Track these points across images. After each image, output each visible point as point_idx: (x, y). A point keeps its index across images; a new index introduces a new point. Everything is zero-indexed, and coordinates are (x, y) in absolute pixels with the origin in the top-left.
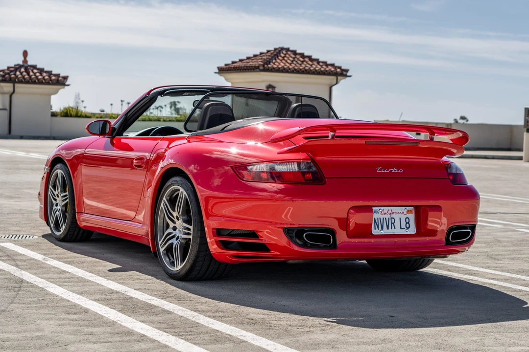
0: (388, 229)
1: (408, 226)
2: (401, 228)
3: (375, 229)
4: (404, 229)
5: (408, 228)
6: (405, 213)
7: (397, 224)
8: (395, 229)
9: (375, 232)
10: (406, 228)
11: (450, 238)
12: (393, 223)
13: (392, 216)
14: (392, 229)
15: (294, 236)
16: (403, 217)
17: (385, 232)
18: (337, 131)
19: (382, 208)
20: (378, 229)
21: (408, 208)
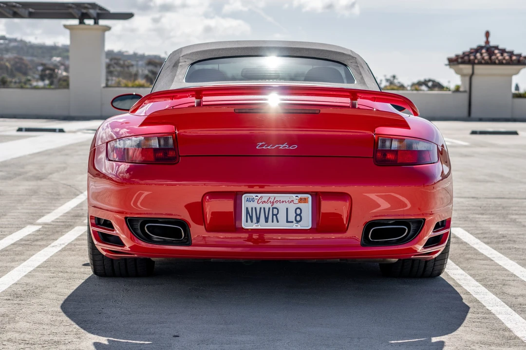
0: (267, 221)
1: (298, 218)
2: (288, 222)
3: (247, 222)
4: (292, 222)
5: (298, 222)
6: (296, 201)
7: (282, 216)
8: (278, 222)
9: (246, 225)
10: (295, 222)
11: (370, 236)
12: (276, 215)
13: (275, 205)
14: (273, 222)
15: (139, 227)
16: (292, 208)
17: (262, 225)
18: (205, 98)
19: (260, 195)
20: (252, 222)
21: (300, 196)
